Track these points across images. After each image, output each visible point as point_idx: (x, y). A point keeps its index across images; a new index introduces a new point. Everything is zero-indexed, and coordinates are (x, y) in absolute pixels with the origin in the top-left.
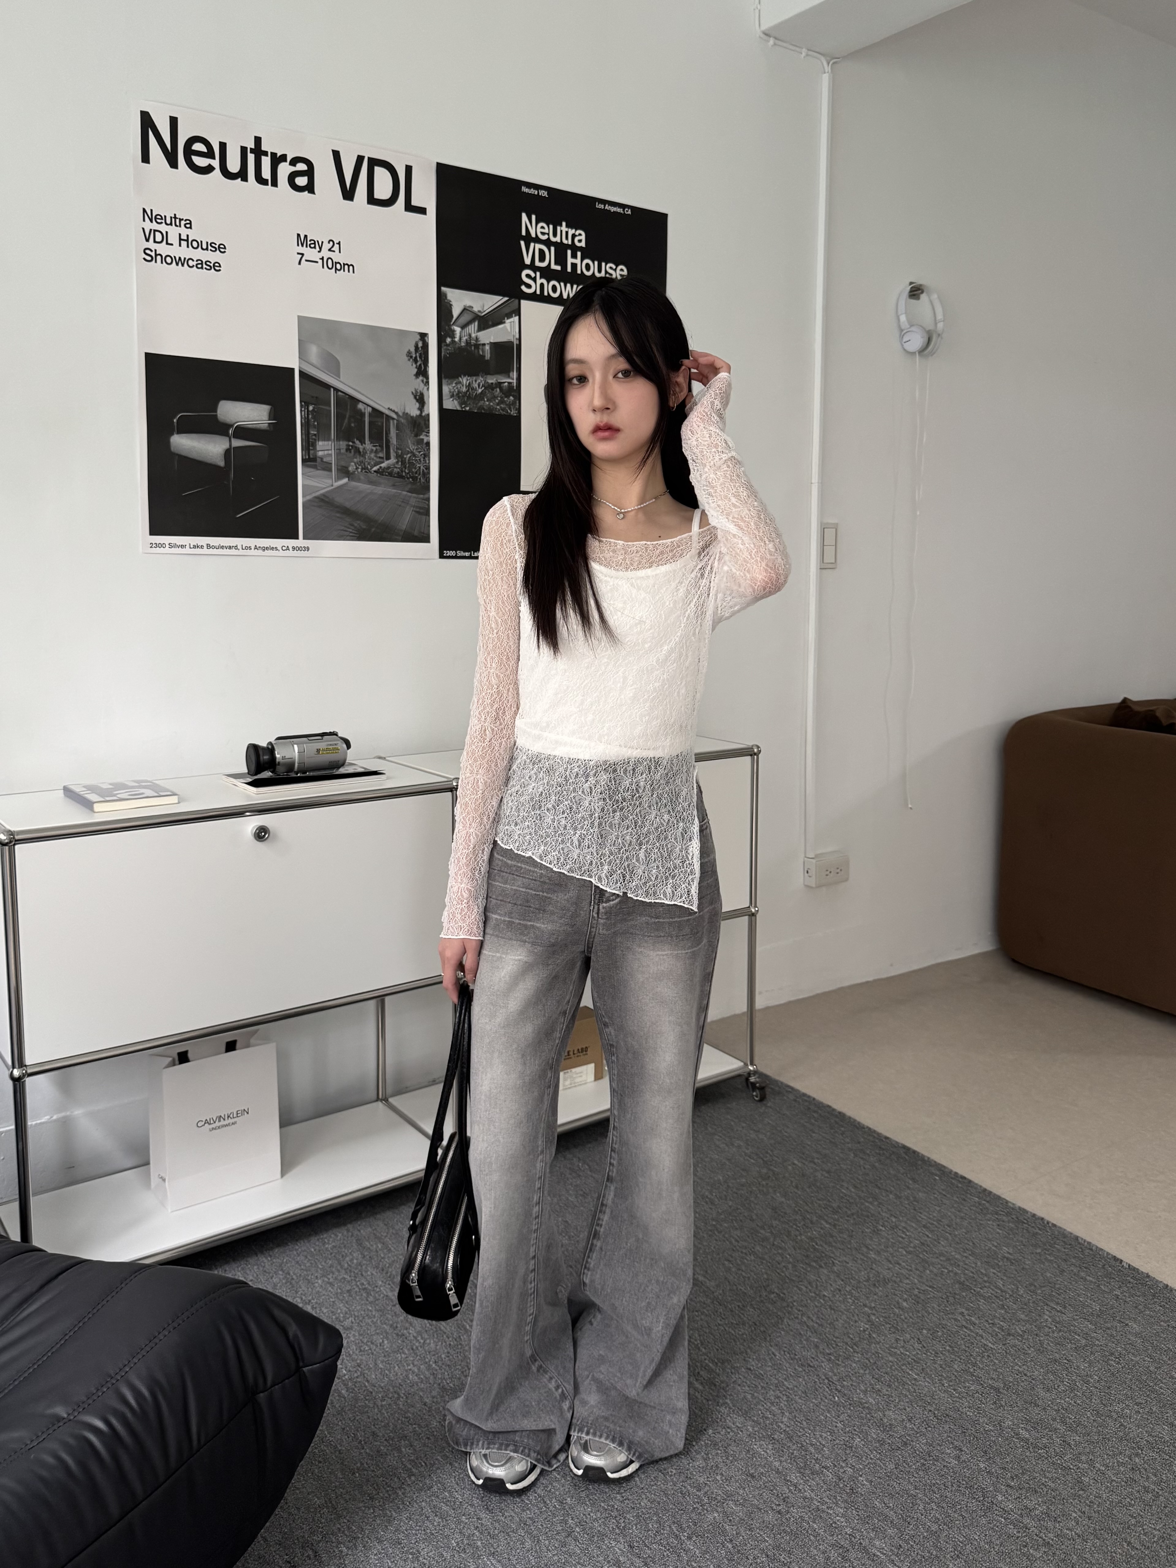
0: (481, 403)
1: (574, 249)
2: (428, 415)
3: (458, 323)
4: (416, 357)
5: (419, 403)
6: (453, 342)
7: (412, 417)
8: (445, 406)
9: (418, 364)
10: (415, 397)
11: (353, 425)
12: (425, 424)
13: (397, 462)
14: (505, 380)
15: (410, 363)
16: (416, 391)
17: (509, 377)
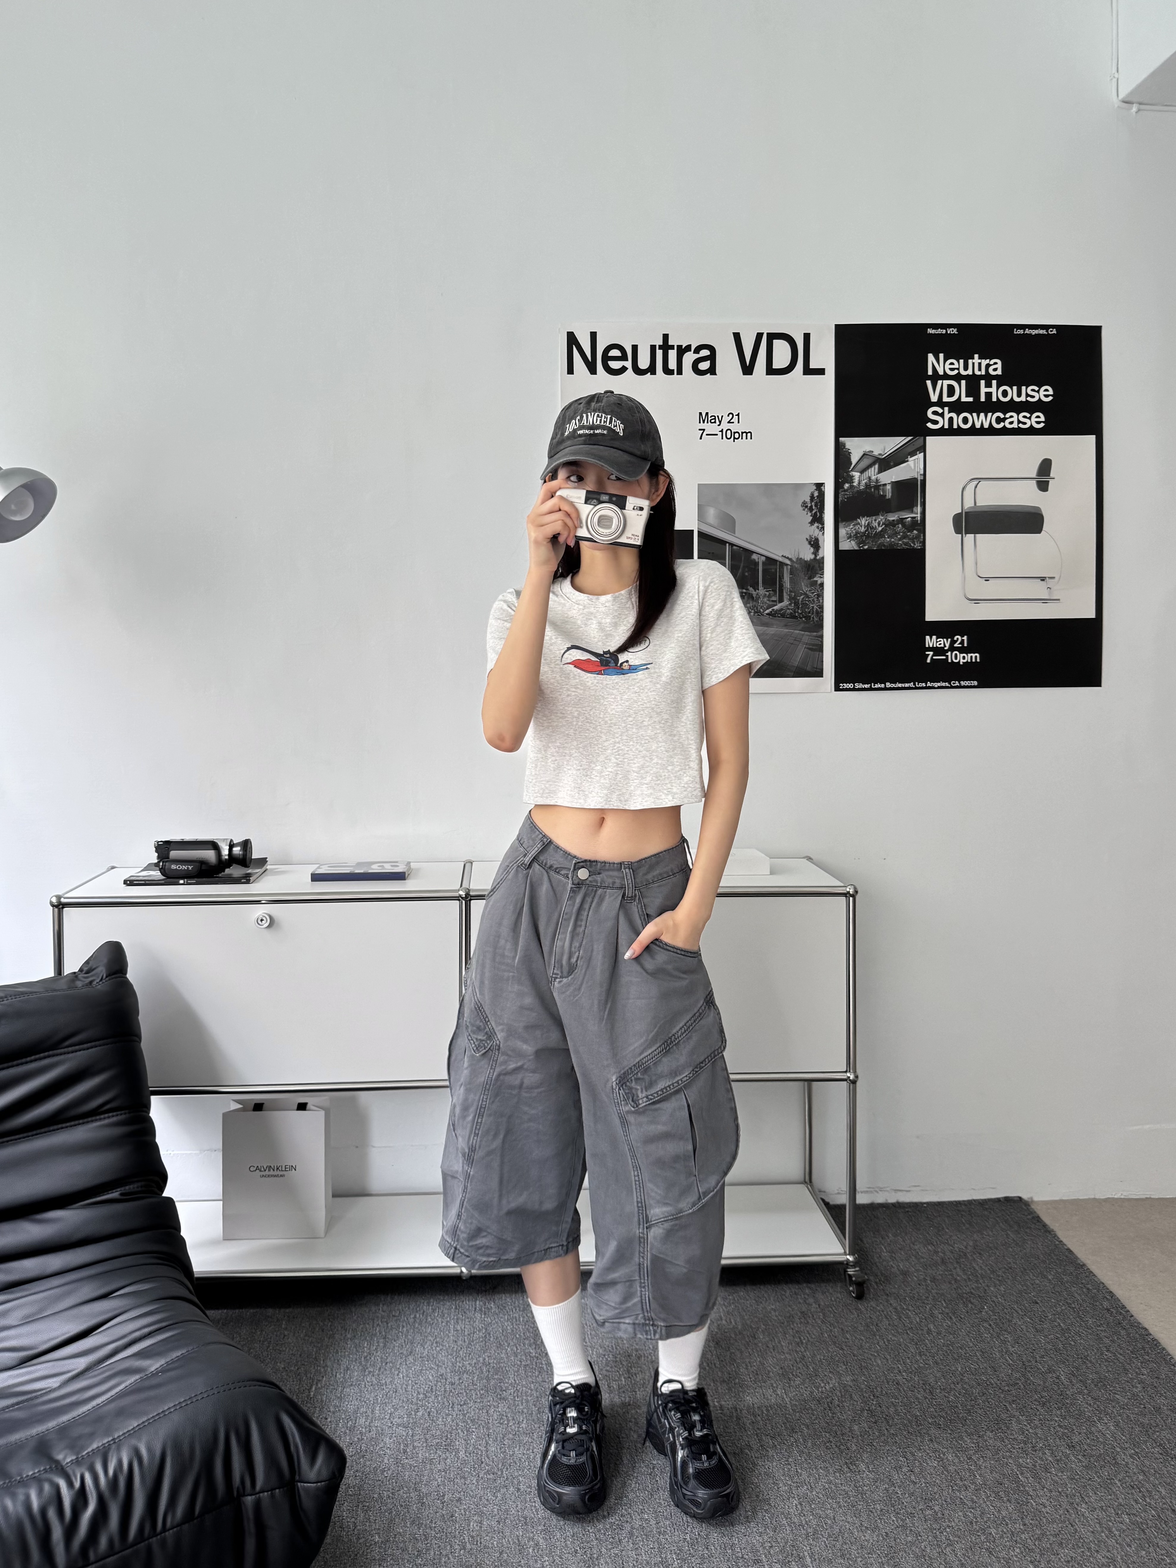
0: (882, 540)
1: (988, 378)
2: (823, 558)
3: (856, 469)
4: (811, 506)
5: (814, 548)
6: (852, 487)
7: (806, 562)
8: (840, 549)
9: (814, 512)
10: (810, 543)
11: (746, 574)
12: (819, 566)
13: (790, 604)
14: (908, 516)
15: (805, 512)
16: (810, 536)
17: (912, 512)
